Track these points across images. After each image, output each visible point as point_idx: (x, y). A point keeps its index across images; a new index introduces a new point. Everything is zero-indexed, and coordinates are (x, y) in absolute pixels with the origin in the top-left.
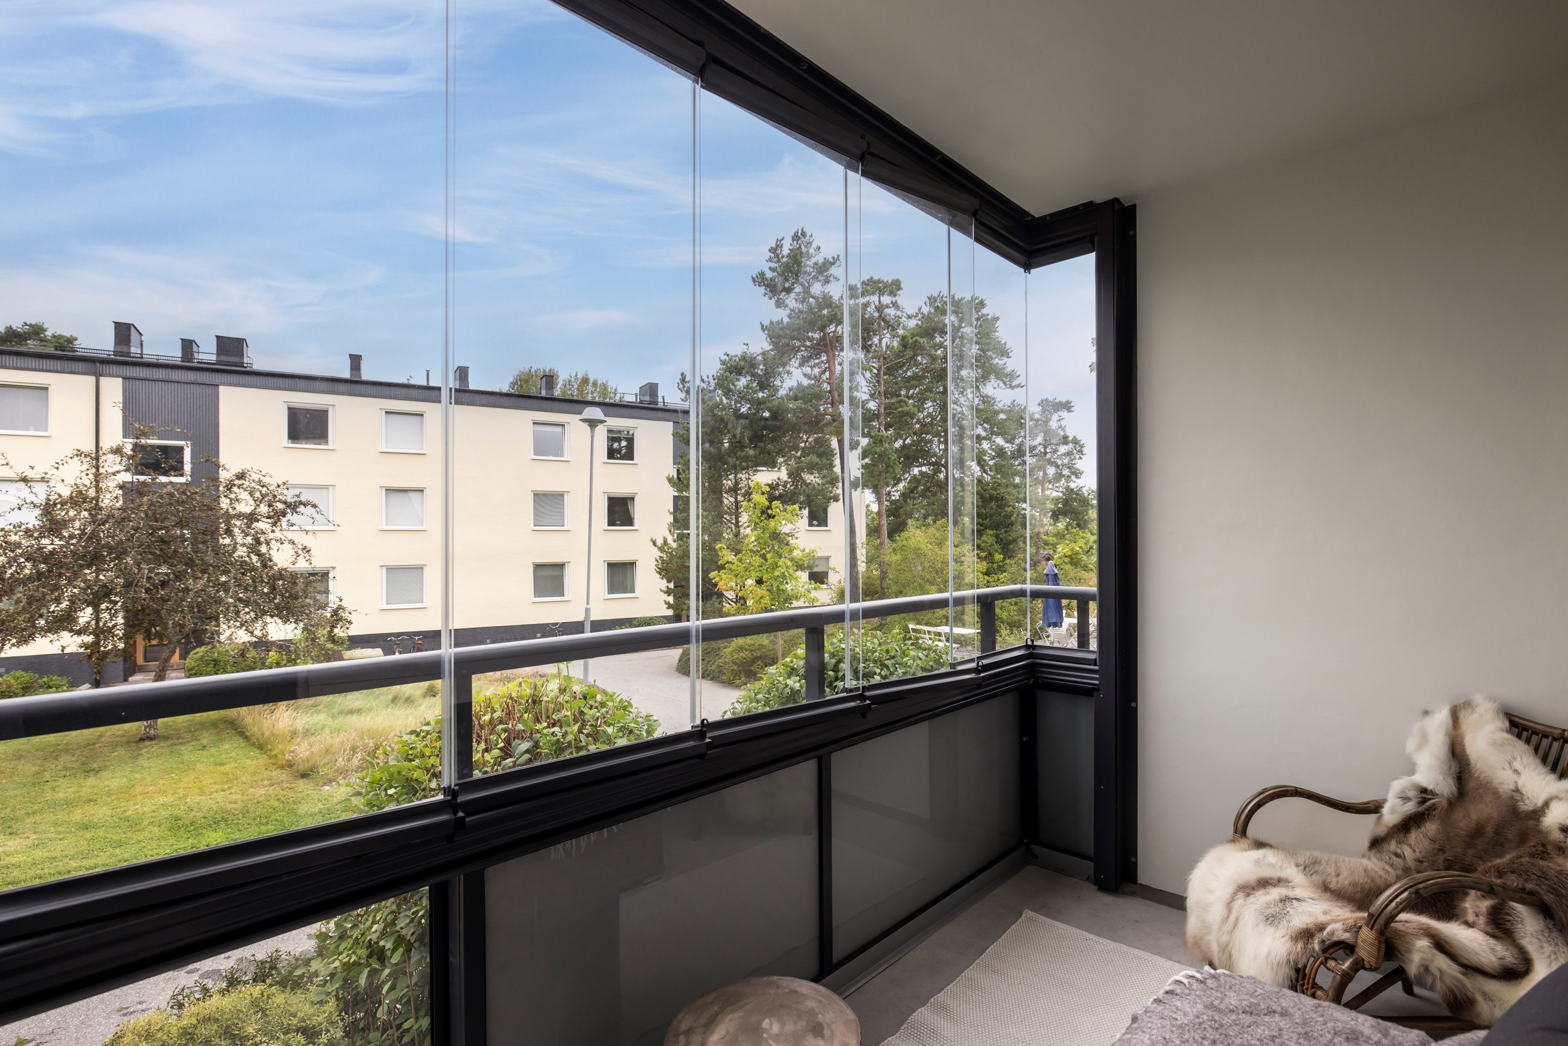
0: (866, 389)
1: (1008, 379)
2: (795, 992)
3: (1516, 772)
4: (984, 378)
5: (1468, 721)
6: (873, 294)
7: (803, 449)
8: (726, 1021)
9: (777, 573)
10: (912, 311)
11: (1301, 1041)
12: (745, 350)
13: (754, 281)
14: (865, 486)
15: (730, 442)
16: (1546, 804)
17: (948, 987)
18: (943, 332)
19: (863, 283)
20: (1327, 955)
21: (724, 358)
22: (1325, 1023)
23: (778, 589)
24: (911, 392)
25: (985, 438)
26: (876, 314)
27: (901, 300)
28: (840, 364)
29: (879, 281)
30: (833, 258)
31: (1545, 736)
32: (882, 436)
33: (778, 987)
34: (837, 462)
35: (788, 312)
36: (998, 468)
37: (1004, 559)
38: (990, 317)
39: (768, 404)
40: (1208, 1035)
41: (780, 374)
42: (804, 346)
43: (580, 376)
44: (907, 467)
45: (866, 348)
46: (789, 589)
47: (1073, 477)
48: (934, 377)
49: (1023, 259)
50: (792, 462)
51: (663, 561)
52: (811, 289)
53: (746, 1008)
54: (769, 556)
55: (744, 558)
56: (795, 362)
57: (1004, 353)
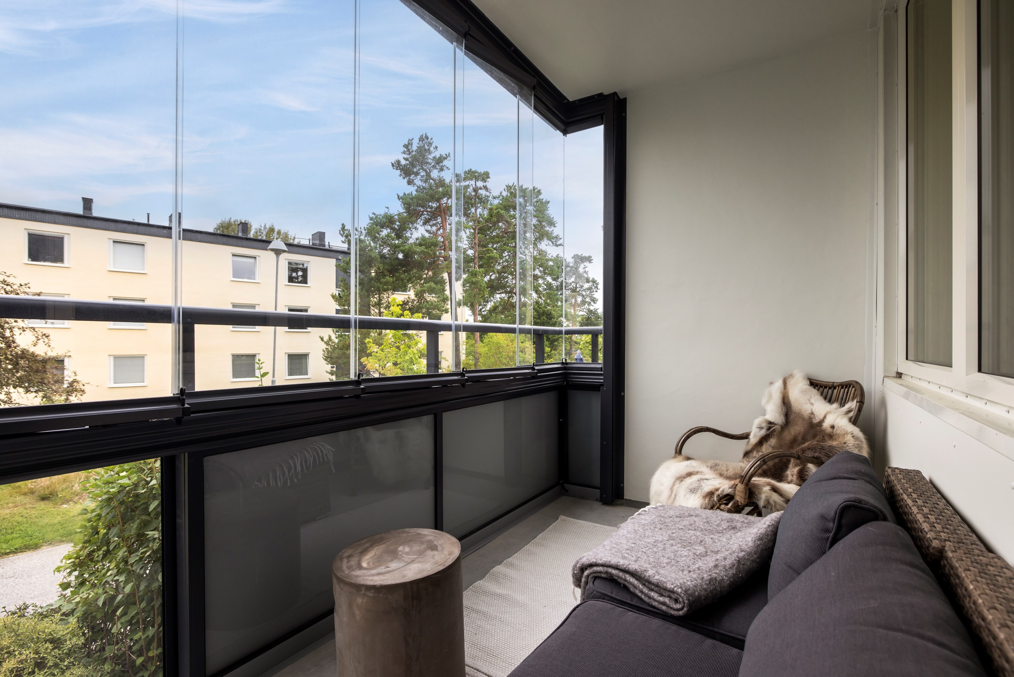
0: (466, 242)
1: (555, 240)
2: (420, 534)
3: (812, 404)
4: (539, 239)
5: (790, 384)
6: (472, 179)
7: (425, 279)
8: (375, 549)
9: (407, 358)
10: (496, 193)
11: (705, 524)
12: (387, 211)
13: (393, 165)
14: (465, 304)
15: (376, 272)
16: (825, 417)
17: (515, 555)
18: (515, 208)
19: (465, 172)
20: (720, 503)
21: (372, 216)
22: (717, 517)
23: (408, 368)
24: (495, 246)
25: (540, 277)
26: (473, 194)
27: (489, 184)
28: (450, 225)
29: (475, 172)
30: (446, 155)
31: (826, 387)
32: (477, 271)
33: (408, 533)
34: (447, 288)
35: (416, 188)
36: (549, 296)
37: (551, 350)
38: (544, 201)
39: (402, 248)
40: (657, 526)
41: (410, 229)
42: (427, 211)
43: (268, 227)
44: (492, 294)
45: (466, 215)
46: (415, 369)
47: (592, 303)
48: (509, 237)
49: (563, 127)
50: (418, 287)
51: (328, 352)
52: (431, 173)
53: (387, 543)
54: (402, 347)
55: (385, 348)
56: (420, 222)
57: (552, 223)
